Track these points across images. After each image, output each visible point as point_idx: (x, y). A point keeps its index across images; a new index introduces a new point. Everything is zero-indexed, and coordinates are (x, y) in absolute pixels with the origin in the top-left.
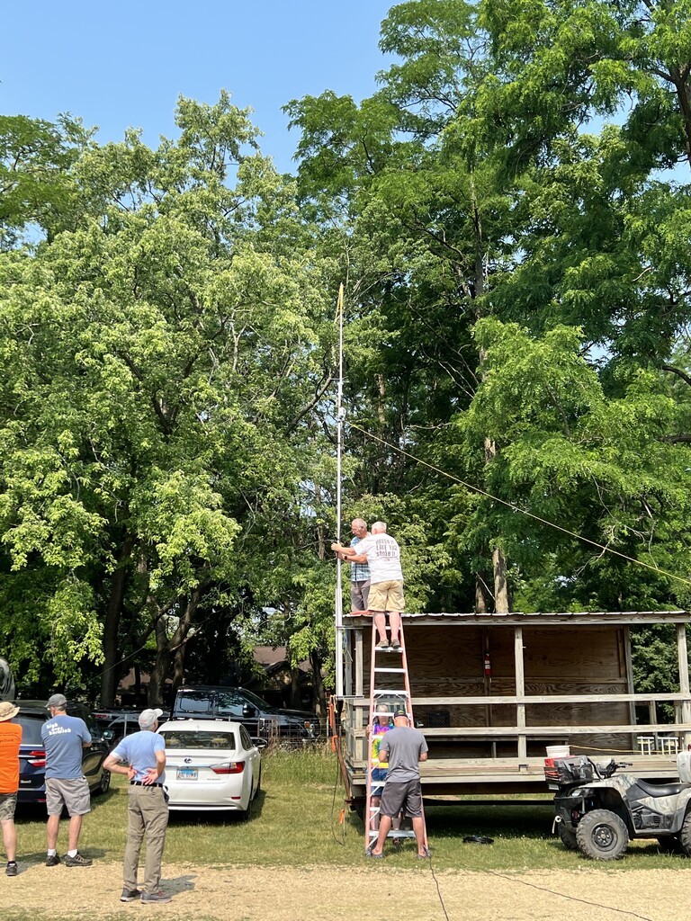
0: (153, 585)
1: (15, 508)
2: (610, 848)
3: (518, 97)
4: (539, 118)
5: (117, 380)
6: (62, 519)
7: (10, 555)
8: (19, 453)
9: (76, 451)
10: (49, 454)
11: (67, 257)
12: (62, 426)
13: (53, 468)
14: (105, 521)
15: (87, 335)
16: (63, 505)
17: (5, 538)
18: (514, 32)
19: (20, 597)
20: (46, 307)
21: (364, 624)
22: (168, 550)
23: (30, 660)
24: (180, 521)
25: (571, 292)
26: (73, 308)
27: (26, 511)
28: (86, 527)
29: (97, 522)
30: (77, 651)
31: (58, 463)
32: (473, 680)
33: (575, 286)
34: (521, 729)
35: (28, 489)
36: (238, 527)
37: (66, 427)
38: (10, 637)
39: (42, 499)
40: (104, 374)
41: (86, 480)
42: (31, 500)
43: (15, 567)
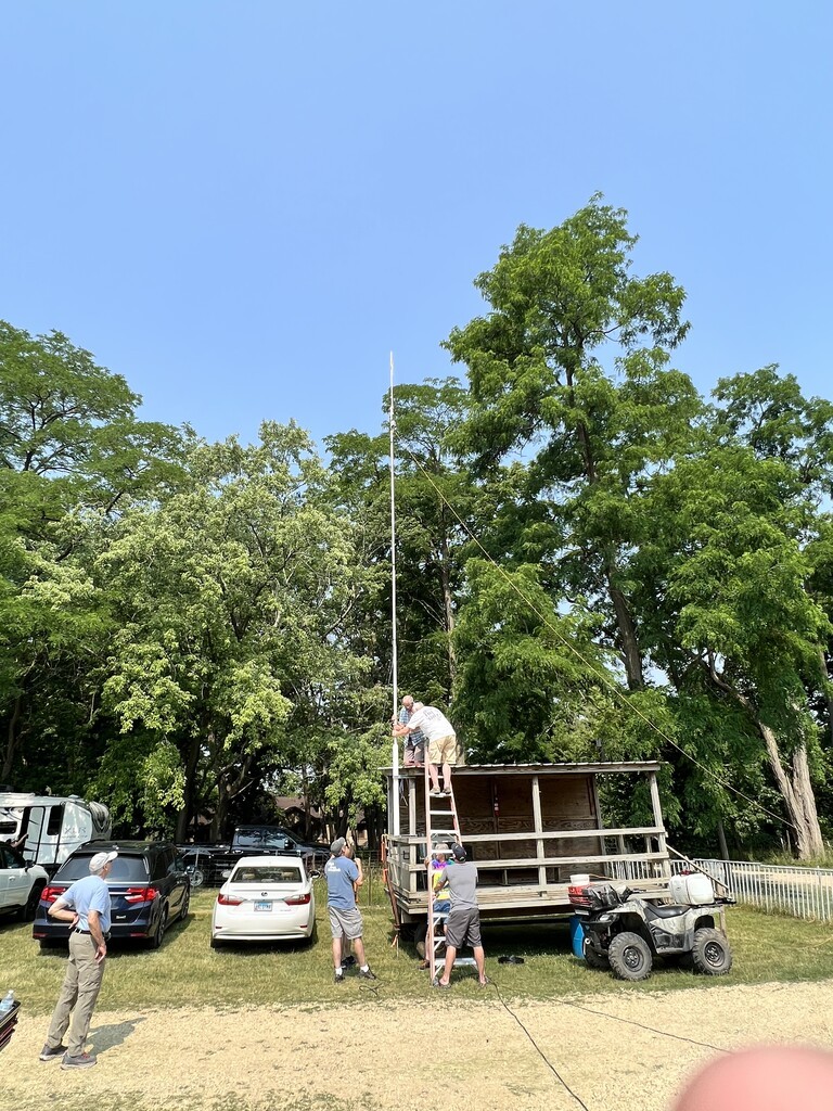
0: (227, 745)
1: (126, 687)
2: (639, 967)
3: (494, 418)
4: (504, 434)
5: (211, 593)
6: (162, 696)
7: (120, 722)
8: (134, 645)
9: (177, 644)
10: (156, 647)
11: (181, 509)
12: (168, 626)
13: (159, 658)
14: (194, 697)
15: (192, 560)
16: (164, 684)
17: (117, 708)
18: (489, 380)
19: (122, 758)
20: (165, 539)
21: (417, 774)
22: (239, 720)
23: (126, 806)
24: (251, 699)
25: (527, 544)
26: (184, 541)
27: (135, 688)
28: (180, 702)
29: (188, 698)
30: (164, 797)
31: (162, 653)
32: (486, 820)
33: (529, 541)
34: (541, 860)
35: (138, 672)
36: (291, 704)
37: (171, 627)
38: (111, 789)
39: (148, 680)
40: (202, 589)
41: (182, 667)
42: (140, 681)
43: (123, 731)
